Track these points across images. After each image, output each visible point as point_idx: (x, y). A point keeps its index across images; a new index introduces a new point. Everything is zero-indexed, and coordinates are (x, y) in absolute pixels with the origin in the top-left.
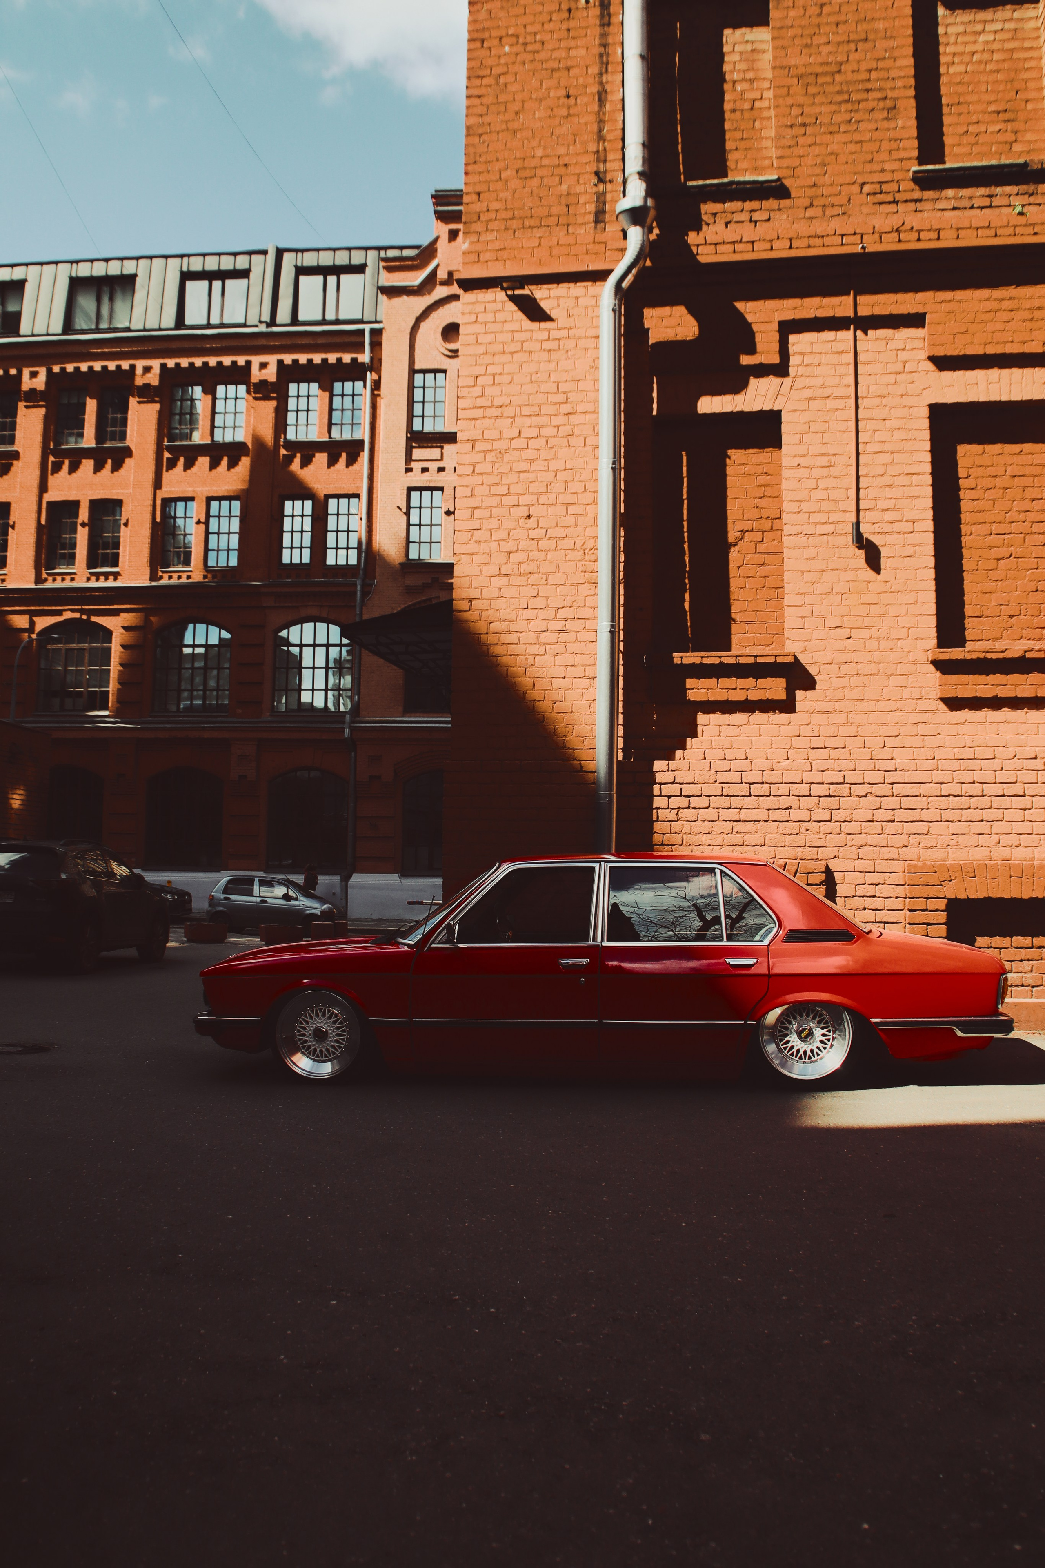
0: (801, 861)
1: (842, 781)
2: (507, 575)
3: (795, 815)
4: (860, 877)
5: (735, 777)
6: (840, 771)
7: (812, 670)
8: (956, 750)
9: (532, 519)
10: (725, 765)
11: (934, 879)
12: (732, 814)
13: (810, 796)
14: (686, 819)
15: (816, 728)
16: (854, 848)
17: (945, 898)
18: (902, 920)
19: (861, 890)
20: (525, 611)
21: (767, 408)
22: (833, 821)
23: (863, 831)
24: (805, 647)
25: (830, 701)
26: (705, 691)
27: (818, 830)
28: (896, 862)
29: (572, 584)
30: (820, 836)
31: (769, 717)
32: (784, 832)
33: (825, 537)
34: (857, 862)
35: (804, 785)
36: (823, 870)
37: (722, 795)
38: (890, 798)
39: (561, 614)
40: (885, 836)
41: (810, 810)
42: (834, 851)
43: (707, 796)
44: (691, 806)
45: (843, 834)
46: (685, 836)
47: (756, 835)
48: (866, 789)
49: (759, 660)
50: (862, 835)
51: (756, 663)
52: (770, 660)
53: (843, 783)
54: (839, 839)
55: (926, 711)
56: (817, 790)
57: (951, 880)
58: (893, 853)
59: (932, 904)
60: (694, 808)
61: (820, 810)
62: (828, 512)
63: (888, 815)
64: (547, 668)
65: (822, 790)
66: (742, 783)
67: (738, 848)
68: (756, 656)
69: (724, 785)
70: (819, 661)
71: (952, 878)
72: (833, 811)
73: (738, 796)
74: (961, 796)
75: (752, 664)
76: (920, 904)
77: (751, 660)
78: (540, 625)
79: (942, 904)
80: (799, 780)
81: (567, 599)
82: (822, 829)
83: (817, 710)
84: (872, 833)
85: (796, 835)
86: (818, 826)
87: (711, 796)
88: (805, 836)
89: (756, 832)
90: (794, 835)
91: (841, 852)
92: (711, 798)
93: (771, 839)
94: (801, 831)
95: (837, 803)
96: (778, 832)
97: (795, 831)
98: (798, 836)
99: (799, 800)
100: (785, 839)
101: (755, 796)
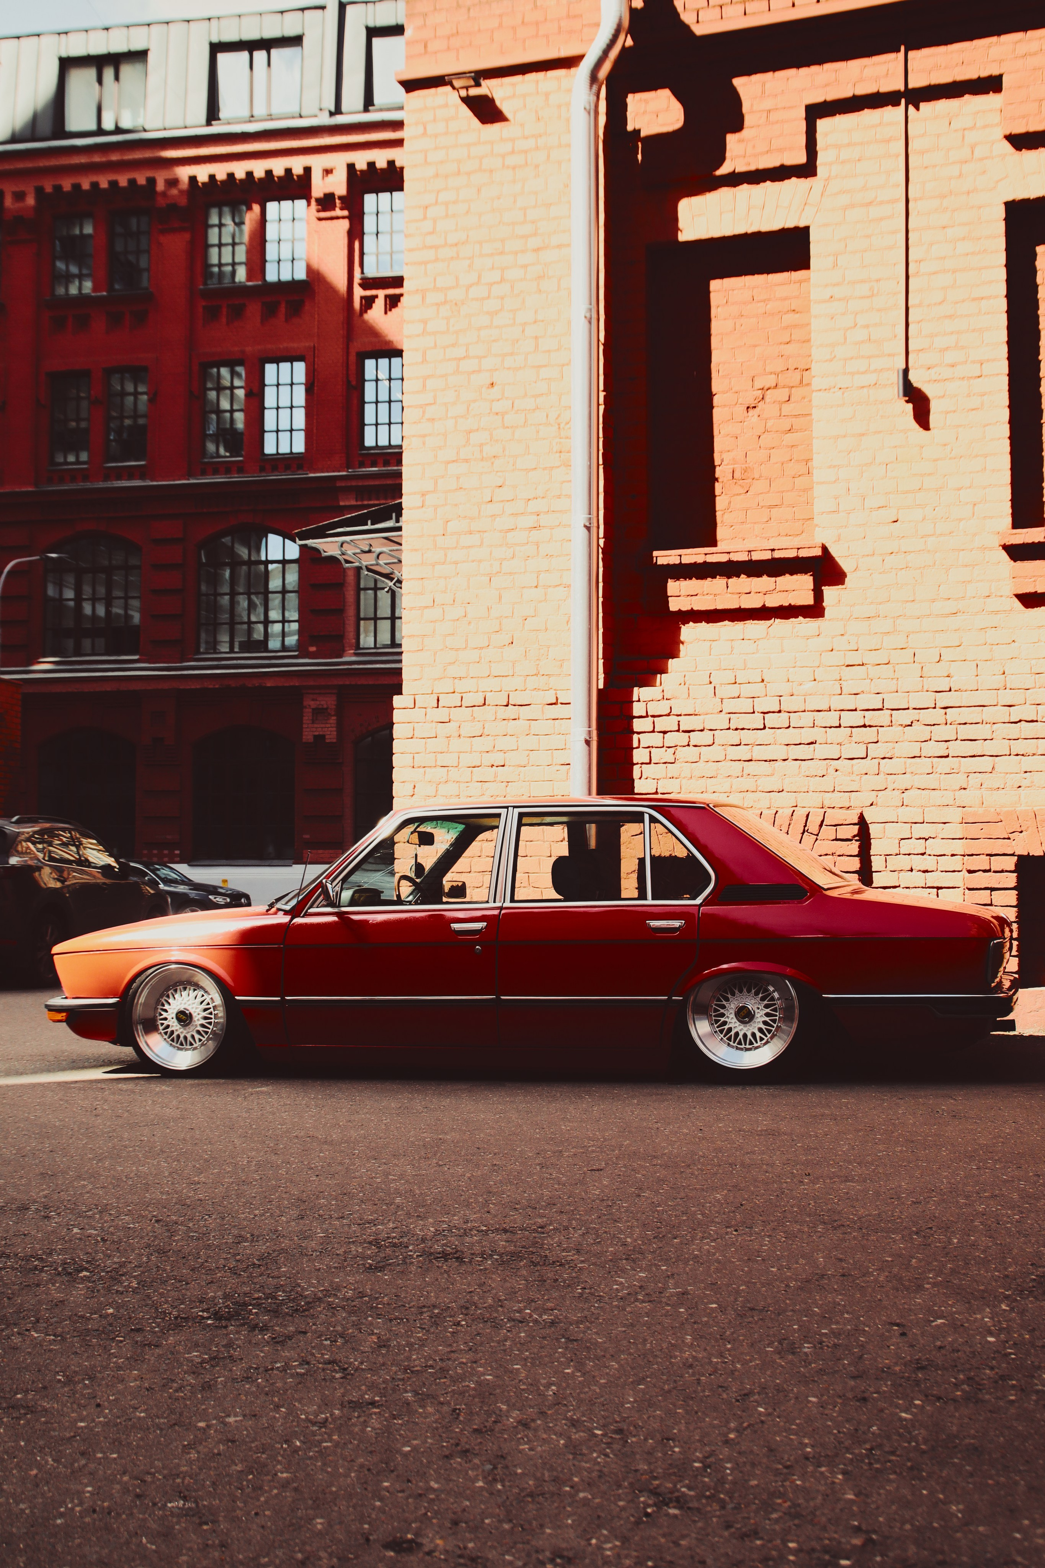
0: (829, 810)
1: (880, 707)
2: (467, 461)
3: (820, 751)
4: (905, 831)
5: (747, 706)
6: (878, 693)
7: (848, 565)
8: (1034, 662)
9: (496, 388)
10: (734, 690)
11: (1000, 831)
12: (743, 752)
13: (839, 727)
14: (686, 760)
15: (852, 639)
16: (895, 793)
17: (1013, 855)
18: (960, 884)
19: (906, 846)
20: (490, 505)
21: (790, 224)
22: (869, 758)
23: (908, 770)
24: (839, 536)
25: (872, 603)
26: (712, 596)
27: (849, 770)
28: (951, 809)
29: (545, 469)
30: (854, 777)
31: (794, 628)
32: (807, 773)
33: (865, 390)
34: (900, 810)
35: (832, 712)
36: (856, 821)
37: (728, 729)
38: (943, 727)
39: (533, 506)
40: (938, 775)
41: (840, 744)
42: (872, 797)
43: (710, 730)
44: (691, 743)
45: (881, 775)
46: (684, 781)
47: (772, 778)
48: (911, 715)
49: (777, 555)
50: (906, 776)
51: (774, 560)
52: (791, 554)
53: (880, 709)
54: (879, 782)
55: (997, 612)
56: (849, 719)
57: (1021, 832)
58: (948, 798)
59: (998, 863)
60: (695, 746)
61: (852, 744)
62: (869, 357)
63: (941, 750)
64: (515, 576)
65: (856, 719)
66: (754, 712)
67: (749, 794)
68: (773, 550)
69: (731, 716)
70: (856, 553)
71: (1023, 828)
72: (870, 746)
73: (748, 729)
74: (1037, 721)
75: (768, 560)
76: (981, 862)
77: (767, 556)
78: (504, 522)
79: (1010, 863)
80: (826, 707)
81: (539, 487)
82: (855, 768)
83: (854, 616)
84: (918, 772)
85: (823, 776)
86: (851, 764)
87: (715, 730)
88: (835, 778)
89: (772, 775)
90: (820, 777)
91: (880, 798)
92: (716, 733)
93: (792, 783)
94: (829, 771)
95: (874, 735)
96: (799, 773)
97: (820, 772)
98: (825, 778)
99: (826, 732)
100: (808, 782)
101: (770, 728)
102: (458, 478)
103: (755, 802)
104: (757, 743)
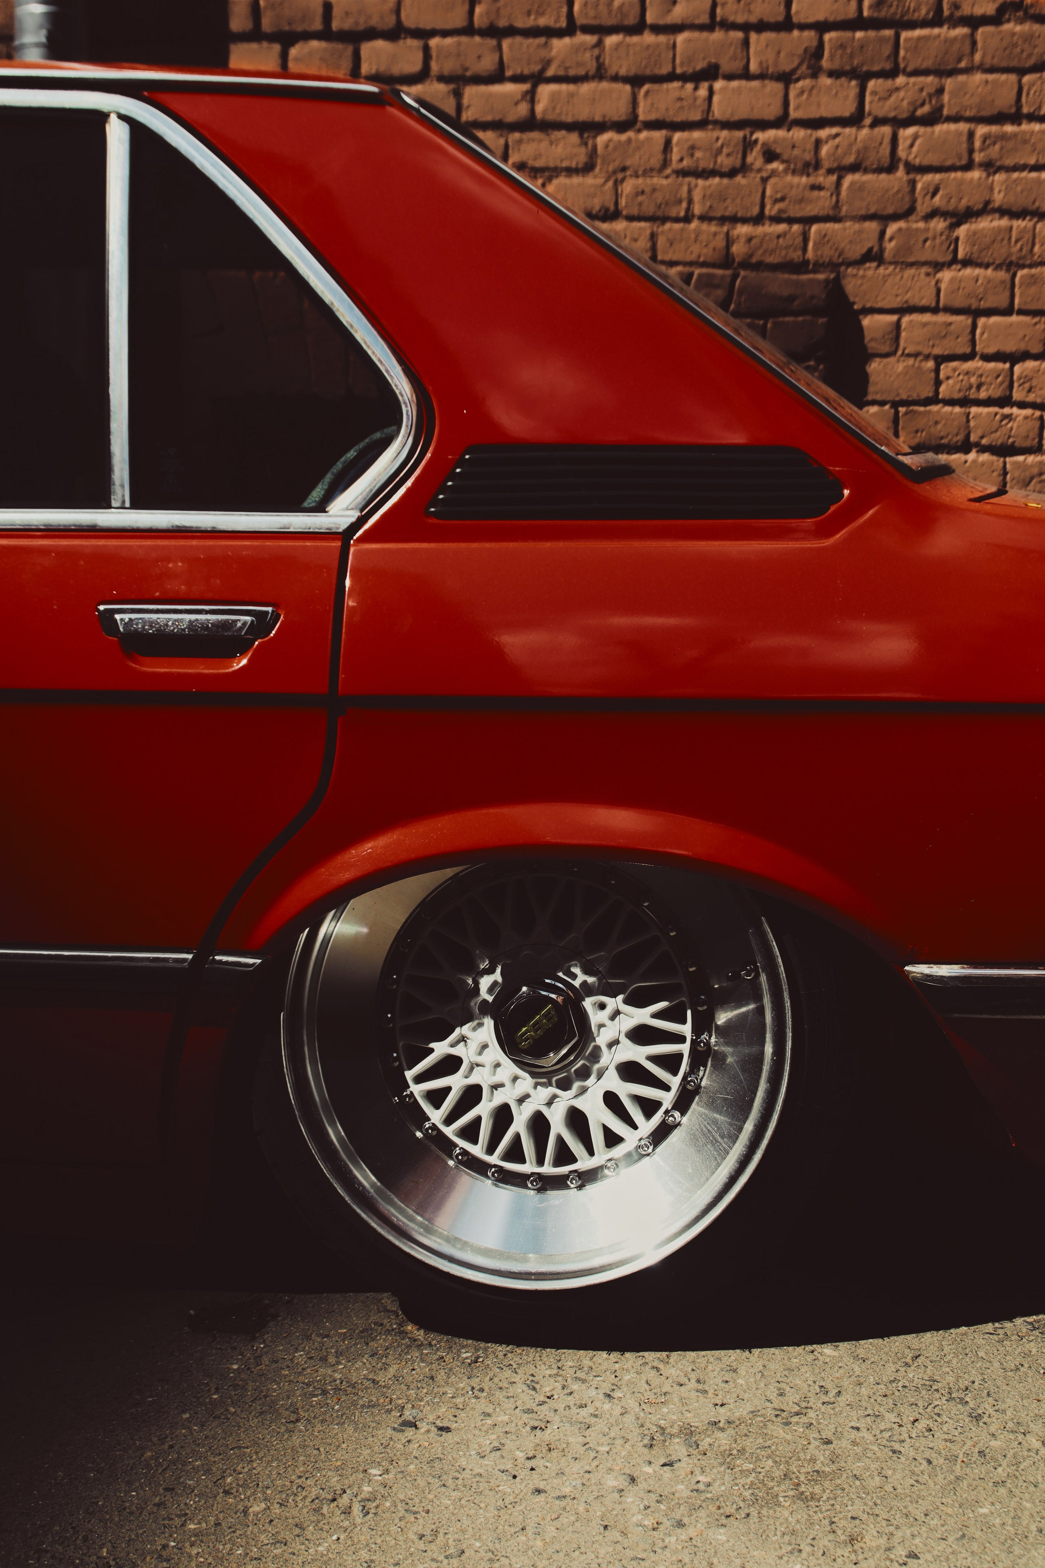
0: (744, 273)
13: (786, 25)
16: (939, 224)
19: (959, 380)
22: (868, 121)
23: (979, 158)
27: (808, 156)
30: (820, 178)
34: (946, 275)
36: (821, 302)
37: (469, 30)
42: (868, 235)
43: (423, 34)
45: (901, 172)
47: (590, 180)
50: (976, 174)
61: (825, 81)
73: (526, 33)
82: (824, 150)
84: (1009, 162)
85: (732, 173)
86: (813, 139)
87: (433, 33)
88: (764, 180)
89: (588, 168)
90: (722, 175)
91: (891, 239)
92: (434, 42)
93: (643, 192)
94: (749, 159)
95: (887, 50)
96: (665, 163)
97: (725, 162)
98: (739, 179)
99: (746, 43)
100: (690, 191)
101: (587, 29)
104: (550, 73)
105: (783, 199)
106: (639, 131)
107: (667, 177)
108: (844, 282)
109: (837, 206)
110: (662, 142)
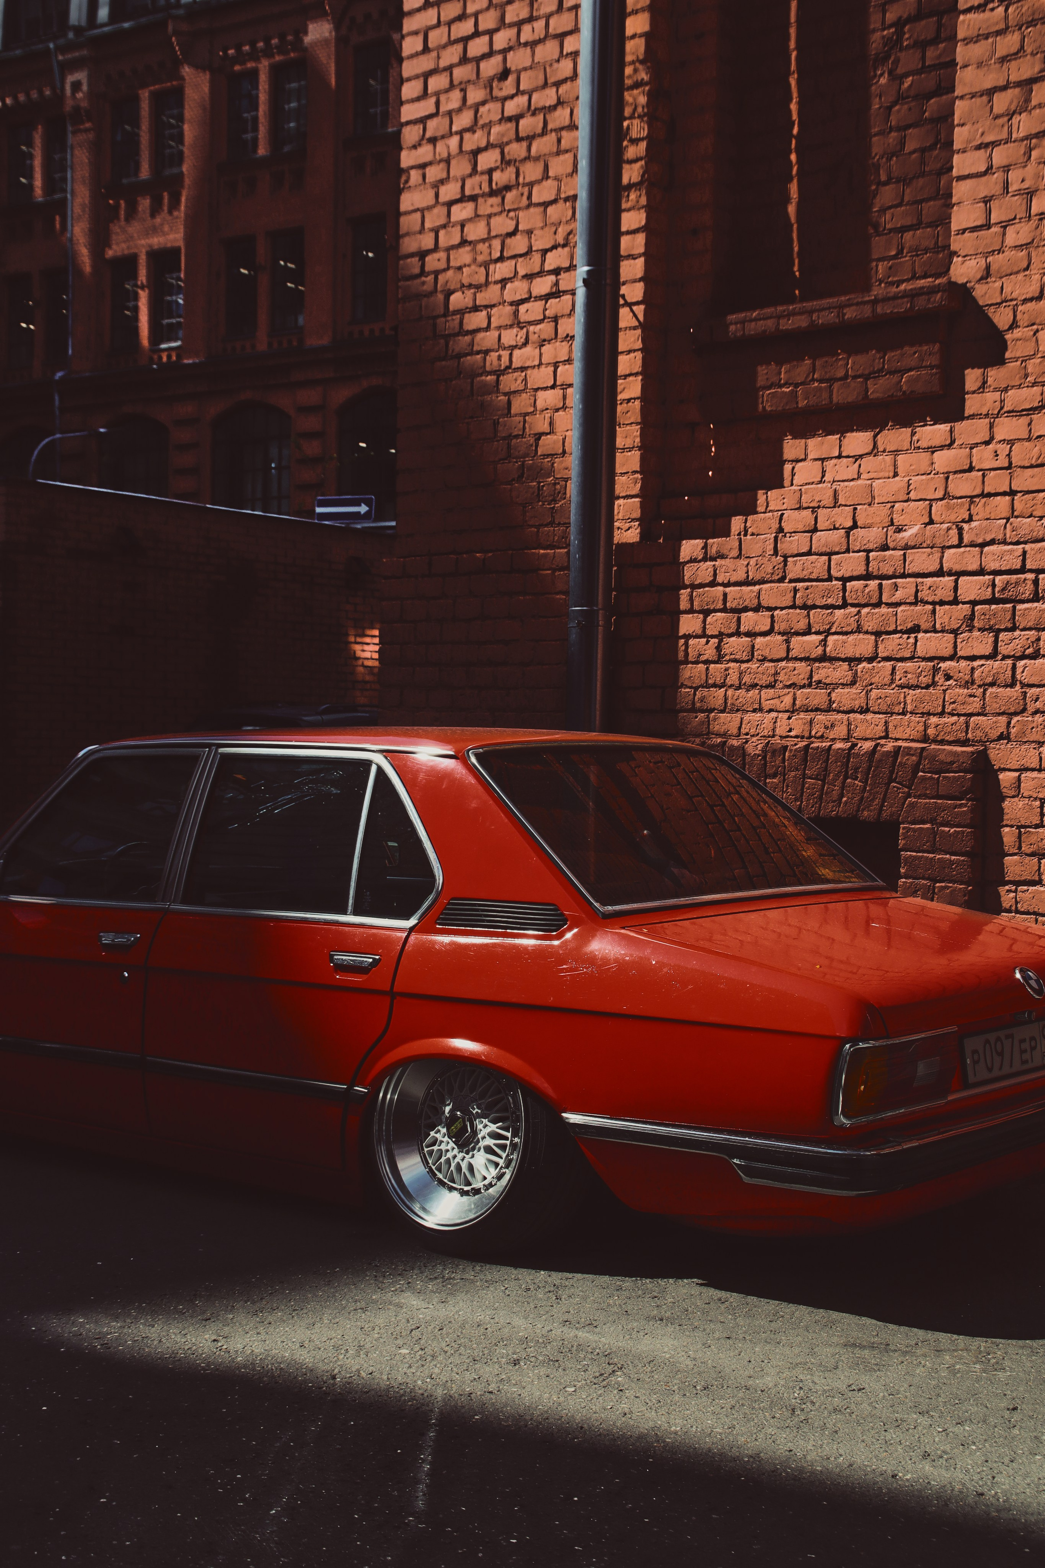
1: (1020, 566)
2: (474, 198)
3: (928, 644)
6: (1017, 543)
7: (1001, 318)
9: (508, 78)
10: (802, 542)
12: (811, 645)
13: (955, 602)
14: (733, 657)
15: (1004, 449)
20: (498, 265)
22: (1000, 657)
24: (988, 268)
25: (1034, 384)
26: (792, 388)
27: (967, 677)
30: (975, 690)
31: (913, 434)
32: (904, 681)
35: (945, 578)
37: (793, 607)
41: (955, 632)
42: (1000, 724)
43: (769, 609)
44: (742, 629)
45: (1018, 687)
46: (730, 692)
47: (853, 690)
53: (1023, 570)
54: (1012, 698)
56: (971, 587)
60: (748, 634)
61: (976, 633)
64: (529, 372)
66: (829, 579)
67: (820, 717)
69: (800, 585)
70: (1014, 295)
72: (1000, 634)
73: (822, 607)
78: (516, 290)
80: (935, 569)
81: (560, 230)
82: (977, 674)
83: (1005, 409)
85: (927, 687)
86: (970, 667)
87: (776, 608)
88: (945, 691)
89: (853, 683)
90: (922, 688)
91: (1014, 727)
92: (776, 612)
93: (880, 698)
94: (937, 679)
95: (1008, 616)
96: (892, 681)
97: (924, 680)
98: (931, 690)
99: (934, 612)
100: (905, 697)
101: (853, 605)
102: (463, 226)
103: (826, 728)
104: (833, 630)
105: (954, 703)
106: (879, 662)
107: (893, 689)
108: (988, 752)
109: (984, 707)
110: (890, 668)
